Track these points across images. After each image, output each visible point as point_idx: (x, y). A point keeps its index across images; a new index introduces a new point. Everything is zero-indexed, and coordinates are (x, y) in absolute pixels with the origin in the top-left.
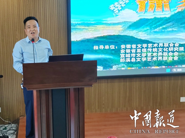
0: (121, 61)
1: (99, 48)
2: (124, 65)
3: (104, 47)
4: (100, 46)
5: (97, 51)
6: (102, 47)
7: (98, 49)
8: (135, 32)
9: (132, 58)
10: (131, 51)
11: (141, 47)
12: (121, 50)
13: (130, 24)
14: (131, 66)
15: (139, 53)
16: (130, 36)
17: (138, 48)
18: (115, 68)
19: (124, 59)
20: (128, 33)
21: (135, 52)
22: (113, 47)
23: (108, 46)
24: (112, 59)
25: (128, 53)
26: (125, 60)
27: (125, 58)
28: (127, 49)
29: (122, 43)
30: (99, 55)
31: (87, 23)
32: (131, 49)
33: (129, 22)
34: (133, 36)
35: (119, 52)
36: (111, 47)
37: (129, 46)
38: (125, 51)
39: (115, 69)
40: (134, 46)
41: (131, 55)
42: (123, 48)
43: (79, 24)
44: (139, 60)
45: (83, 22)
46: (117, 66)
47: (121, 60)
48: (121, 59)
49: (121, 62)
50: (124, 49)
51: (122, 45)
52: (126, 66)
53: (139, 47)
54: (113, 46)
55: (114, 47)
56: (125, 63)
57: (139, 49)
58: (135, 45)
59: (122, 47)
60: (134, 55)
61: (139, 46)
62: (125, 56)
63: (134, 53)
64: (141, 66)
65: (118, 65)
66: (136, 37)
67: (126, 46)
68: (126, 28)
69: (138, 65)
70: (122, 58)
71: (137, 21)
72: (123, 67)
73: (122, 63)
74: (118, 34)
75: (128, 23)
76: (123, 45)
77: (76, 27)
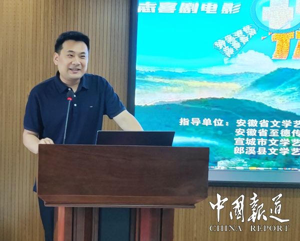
0: (235, 153)
1: (190, 122)
2: (243, 161)
3: (202, 122)
4: (193, 119)
5: (187, 129)
6: (196, 121)
7: (188, 124)
8: (268, 95)
9: (259, 148)
10: (258, 134)
11: (279, 127)
12: (237, 130)
13: (258, 77)
14: (257, 163)
15: (276, 138)
16: (257, 101)
17: (272, 127)
18: (221, 165)
19: (243, 148)
20: (252, 96)
21: (266, 135)
22: (219, 123)
23: (209, 119)
24: (216, 146)
25: (250, 137)
26: (245, 151)
27: (246, 146)
28: (248, 129)
29: (240, 116)
30: (191, 137)
31: (169, 72)
32: (258, 128)
33: (256, 74)
34: (263, 103)
35: (232, 134)
36: (215, 122)
37: (253, 123)
38: (246, 131)
39: (223, 168)
40: (264, 123)
41: (257, 142)
42: (241, 125)
43: (152, 74)
44: (273, 153)
45: (160, 70)
46: (227, 161)
47: (235, 151)
48: (237, 147)
49: (236, 155)
50: (242, 127)
51: (238, 121)
52: (246, 162)
53: (275, 125)
54: (220, 120)
55: (221, 122)
56: (243, 156)
57: (274, 130)
58: (267, 121)
59: (239, 123)
60: (263, 142)
61: (275, 123)
62: (245, 142)
63: (263, 137)
64: (279, 165)
65: (229, 159)
66: (269, 105)
67: (247, 122)
68: (249, 86)
69: (271, 163)
70: (239, 146)
71: (271, 73)
72: (241, 164)
73: (238, 155)
74: (232, 98)
75: (253, 75)
76: (241, 120)
77: (145, 79)
